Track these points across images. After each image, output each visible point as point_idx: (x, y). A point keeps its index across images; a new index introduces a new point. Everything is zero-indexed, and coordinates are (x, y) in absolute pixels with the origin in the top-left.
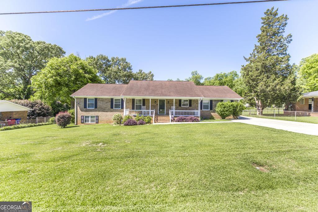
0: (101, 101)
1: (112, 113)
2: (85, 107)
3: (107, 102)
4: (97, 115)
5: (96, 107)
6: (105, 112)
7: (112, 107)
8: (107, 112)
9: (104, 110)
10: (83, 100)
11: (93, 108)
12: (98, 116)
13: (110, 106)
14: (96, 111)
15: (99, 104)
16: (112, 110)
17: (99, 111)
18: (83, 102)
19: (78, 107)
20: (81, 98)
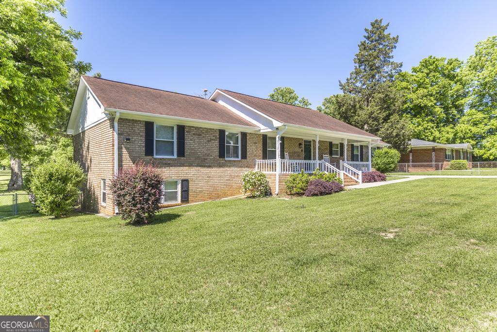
0: (194, 134)
1: (221, 169)
2: (149, 151)
3: (211, 140)
4: (183, 178)
5: (181, 153)
6: (204, 166)
7: (222, 155)
8: (209, 167)
9: (202, 162)
10: (143, 129)
11: (173, 154)
12: (187, 181)
13: (216, 151)
14: (182, 165)
15: (190, 143)
16: (222, 161)
17: (189, 166)
18: (143, 134)
19: (124, 151)
20: (134, 122)
